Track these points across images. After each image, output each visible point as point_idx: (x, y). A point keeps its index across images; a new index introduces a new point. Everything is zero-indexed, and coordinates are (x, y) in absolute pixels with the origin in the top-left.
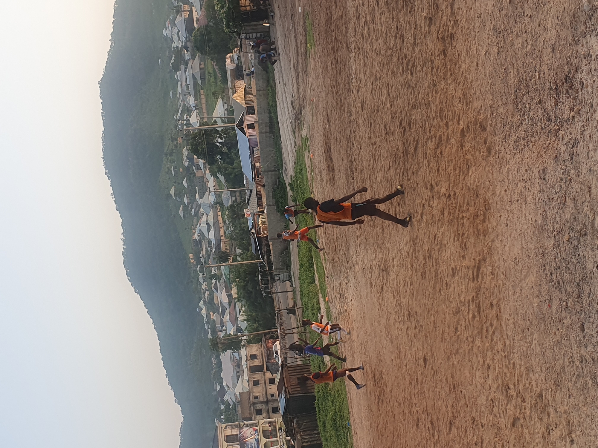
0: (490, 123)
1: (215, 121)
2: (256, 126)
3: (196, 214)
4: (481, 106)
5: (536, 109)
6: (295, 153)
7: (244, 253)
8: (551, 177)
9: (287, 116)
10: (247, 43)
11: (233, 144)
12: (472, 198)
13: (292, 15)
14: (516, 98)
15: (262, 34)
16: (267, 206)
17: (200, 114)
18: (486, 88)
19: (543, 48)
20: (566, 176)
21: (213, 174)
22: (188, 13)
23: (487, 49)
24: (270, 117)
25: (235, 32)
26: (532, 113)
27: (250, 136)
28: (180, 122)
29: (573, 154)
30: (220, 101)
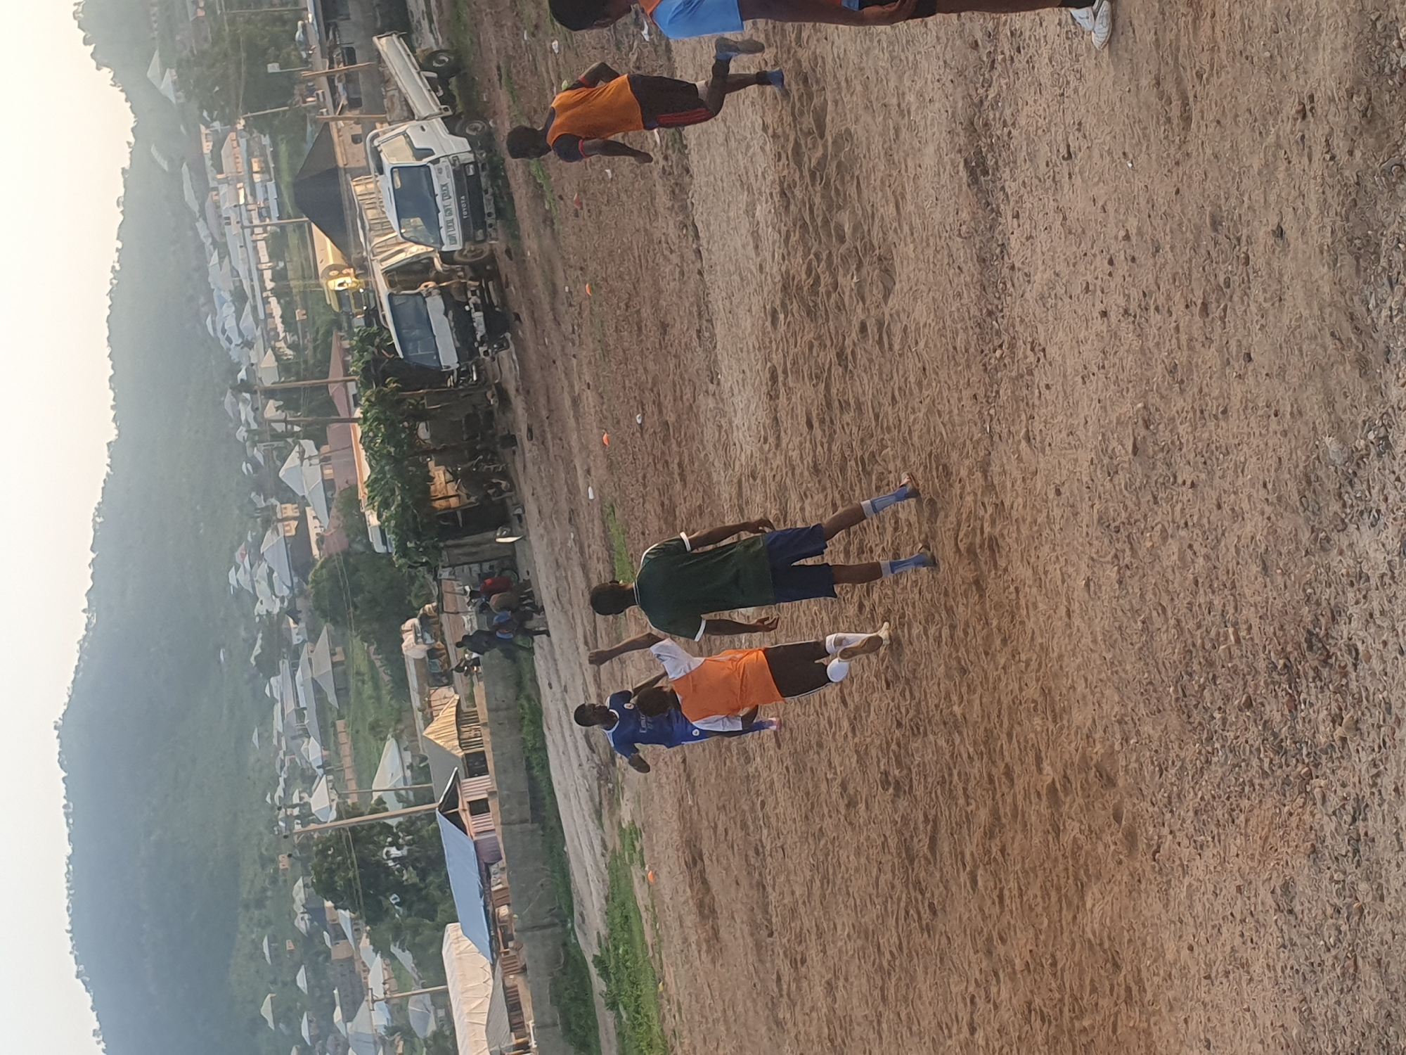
0: (1124, 763)
1: (381, 801)
2: (493, 805)
4: (1094, 721)
5: (1241, 723)
6: (606, 872)
8: (1307, 904)
9: (578, 773)
10: (457, 589)
11: (430, 859)
13: (572, 512)
14: (1185, 696)
15: (495, 563)
16: (539, 1026)
17: (337, 786)
18: (1100, 673)
20: (1348, 900)
21: (380, 947)
22: (294, 524)
23: (1089, 574)
24: (531, 779)
25: (422, 564)
26: (1231, 735)
27: (478, 834)
28: (282, 814)
29: (1358, 840)
30: (391, 744)
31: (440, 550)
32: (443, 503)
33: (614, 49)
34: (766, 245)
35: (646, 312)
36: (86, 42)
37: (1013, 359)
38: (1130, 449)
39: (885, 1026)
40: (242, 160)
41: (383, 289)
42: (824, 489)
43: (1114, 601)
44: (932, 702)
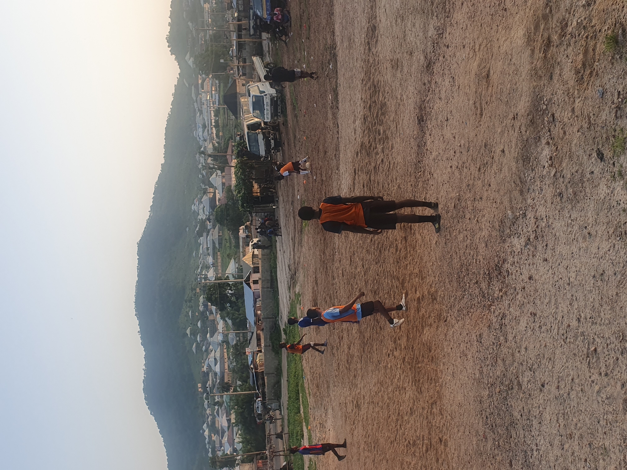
1: (228, 277)
2: (260, 282)
3: (207, 350)
5: (474, 288)
6: (289, 305)
7: (243, 385)
8: (485, 341)
9: (285, 276)
10: (257, 219)
11: (240, 295)
12: (426, 352)
13: (293, 202)
15: (269, 213)
16: (265, 346)
17: (216, 271)
19: (479, 243)
20: (497, 341)
21: (223, 318)
22: (212, 194)
23: (437, 240)
24: (271, 276)
25: (248, 211)
26: (471, 291)
27: (254, 289)
28: (199, 277)
29: (502, 325)
30: (233, 261)
31: (253, 207)
32: (256, 194)
33: (321, 70)
34: (358, 133)
35: (321, 147)
36: (169, 47)
37: (424, 176)
39: (363, 359)
40: (210, 87)
41: (246, 130)
43: (443, 249)
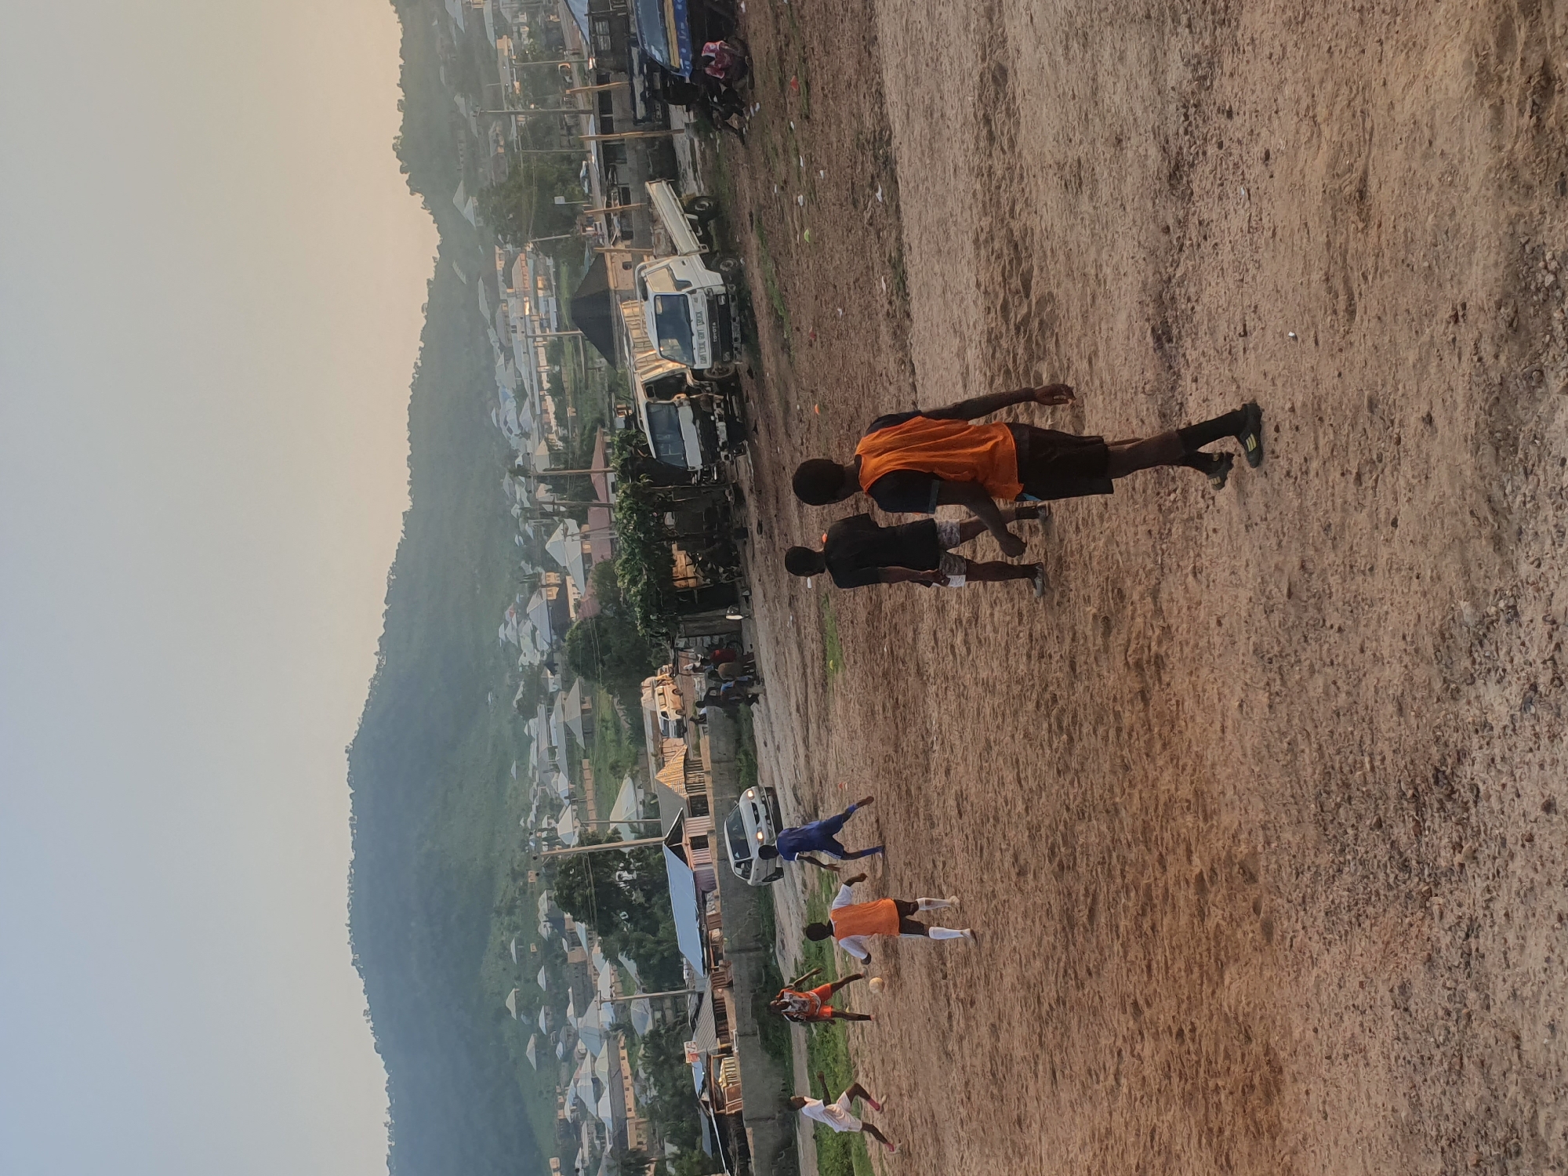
0: (1265, 864)
1: (616, 831)
2: (710, 842)
3: (568, 1055)
4: (1240, 824)
5: (1371, 840)
6: (805, 907)
7: (683, 1154)
8: (1420, 1004)
11: (656, 885)
13: (792, 598)
14: (1322, 811)
16: (741, 1035)
17: (580, 815)
18: (1248, 782)
19: (1376, 702)
20: (1458, 1006)
21: (610, 955)
22: (556, 590)
23: (1243, 696)
25: (662, 634)
26: (1361, 849)
27: (696, 865)
28: (532, 837)
29: (1469, 955)
30: (627, 783)
31: (678, 623)
32: (683, 583)
33: (851, 207)
36: (403, 170)
37: (1185, 503)
38: (1285, 591)
40: (529, 278)
41: (642, 399)
42: (1012, 600)
43: (1264, 722)
44: (1097, 792)
